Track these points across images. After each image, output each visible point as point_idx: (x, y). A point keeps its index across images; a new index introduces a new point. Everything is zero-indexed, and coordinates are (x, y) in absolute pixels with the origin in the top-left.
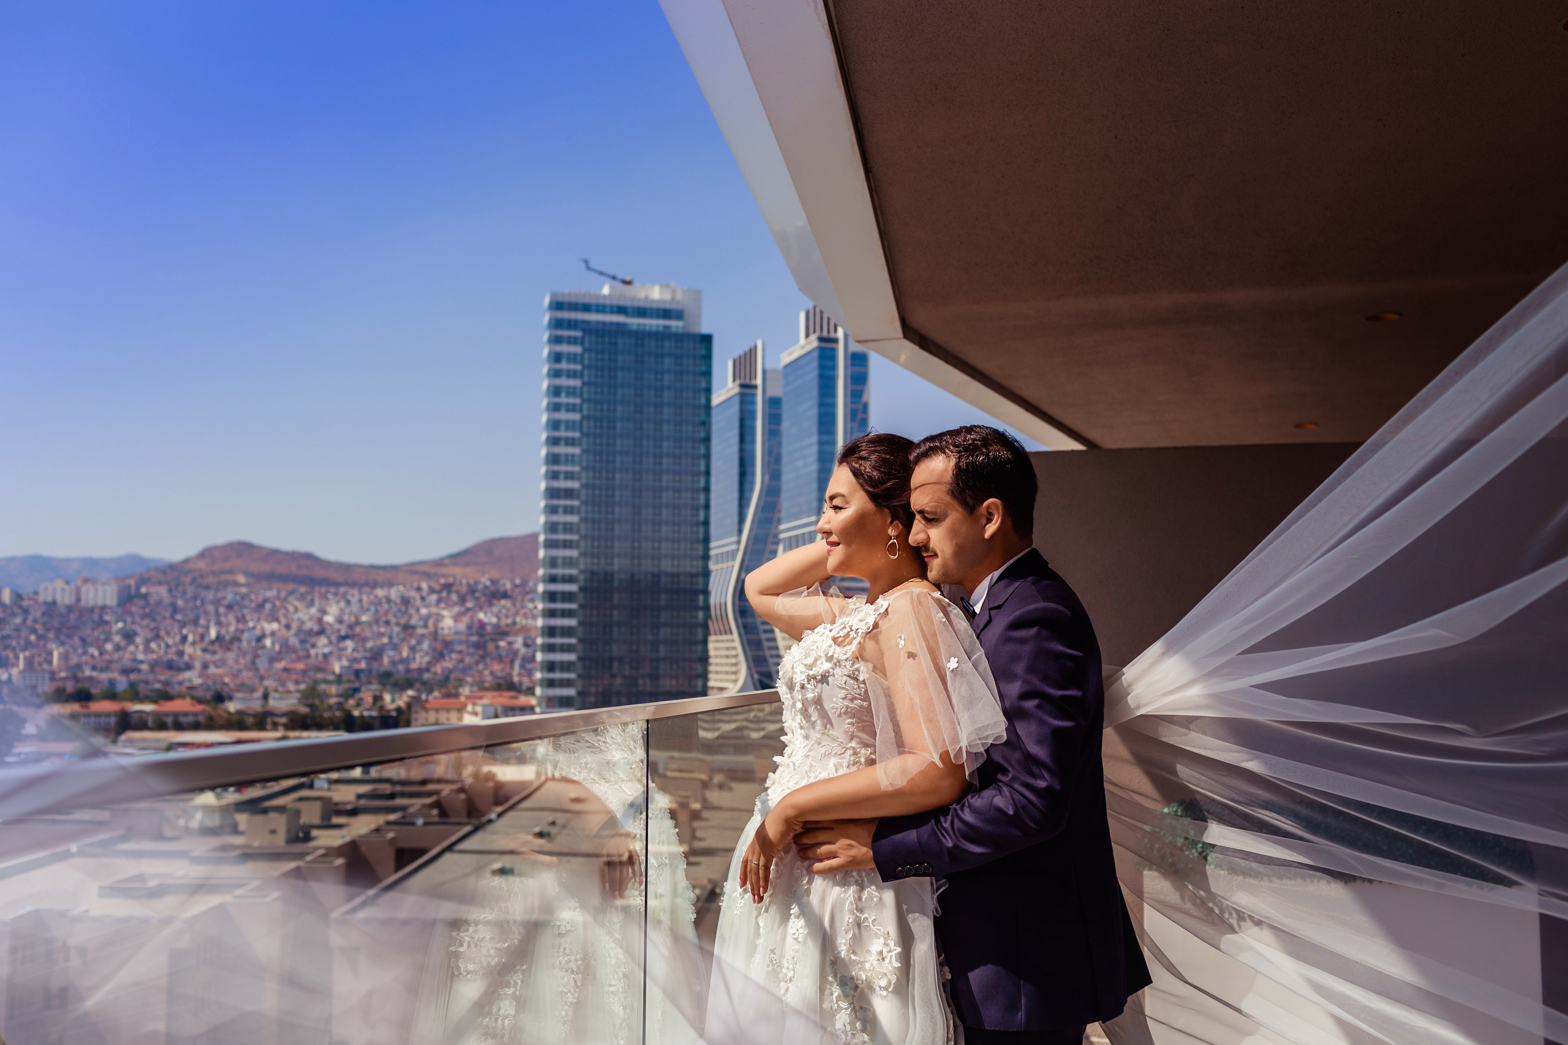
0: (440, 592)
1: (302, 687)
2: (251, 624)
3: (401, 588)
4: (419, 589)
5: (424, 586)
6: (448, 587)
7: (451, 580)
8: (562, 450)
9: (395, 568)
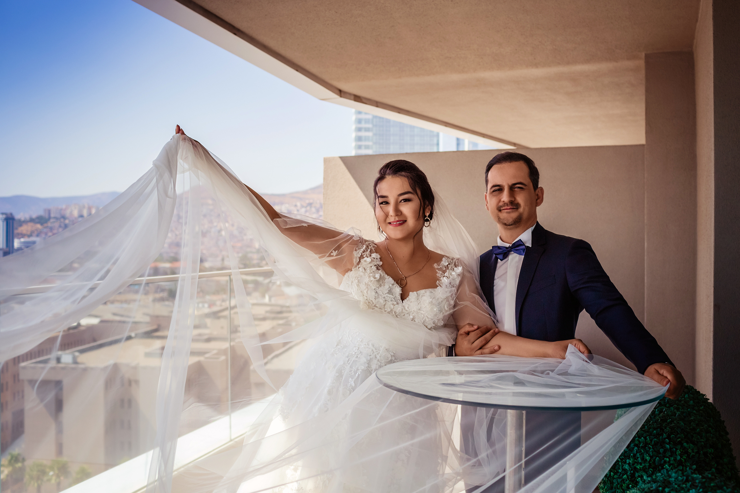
0: (306, 207)
1: (240, 255)
2: (215, 224)
3: (287, 205)
4: (296, 206)
5: (299, 204)
6: (310, 204)
7: (311, 201)
8: (363, 134)
9: (284, 195)
